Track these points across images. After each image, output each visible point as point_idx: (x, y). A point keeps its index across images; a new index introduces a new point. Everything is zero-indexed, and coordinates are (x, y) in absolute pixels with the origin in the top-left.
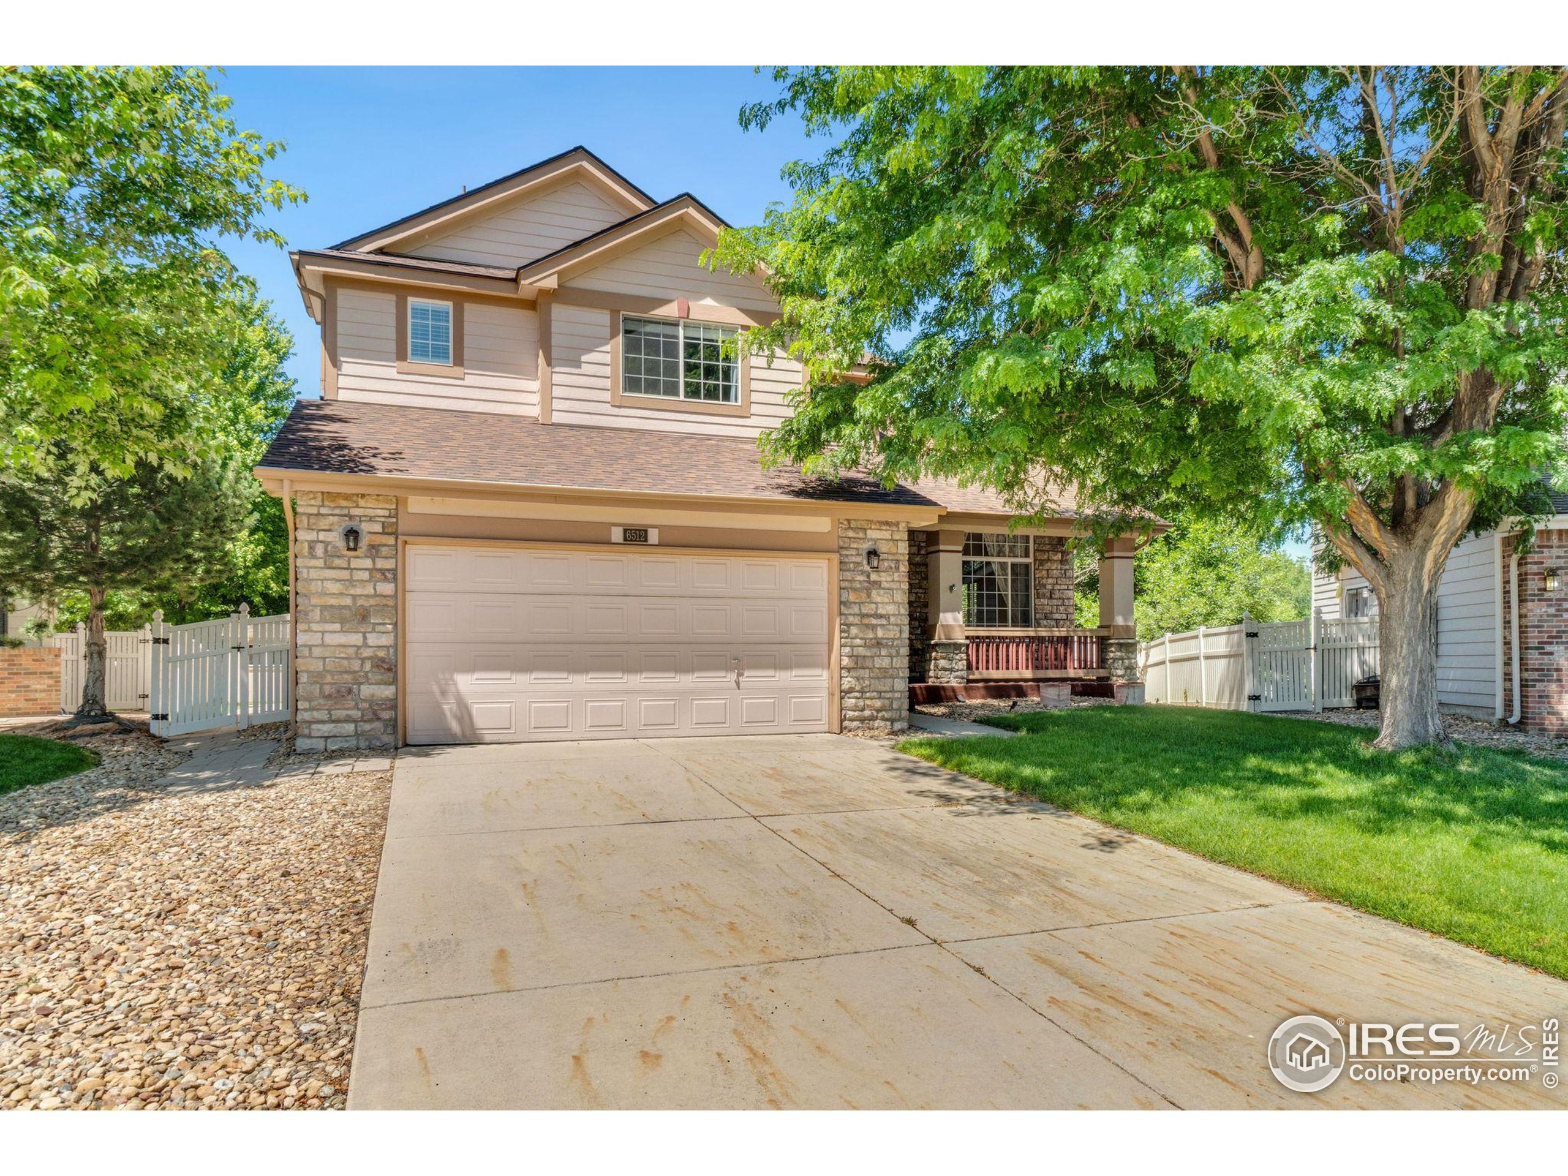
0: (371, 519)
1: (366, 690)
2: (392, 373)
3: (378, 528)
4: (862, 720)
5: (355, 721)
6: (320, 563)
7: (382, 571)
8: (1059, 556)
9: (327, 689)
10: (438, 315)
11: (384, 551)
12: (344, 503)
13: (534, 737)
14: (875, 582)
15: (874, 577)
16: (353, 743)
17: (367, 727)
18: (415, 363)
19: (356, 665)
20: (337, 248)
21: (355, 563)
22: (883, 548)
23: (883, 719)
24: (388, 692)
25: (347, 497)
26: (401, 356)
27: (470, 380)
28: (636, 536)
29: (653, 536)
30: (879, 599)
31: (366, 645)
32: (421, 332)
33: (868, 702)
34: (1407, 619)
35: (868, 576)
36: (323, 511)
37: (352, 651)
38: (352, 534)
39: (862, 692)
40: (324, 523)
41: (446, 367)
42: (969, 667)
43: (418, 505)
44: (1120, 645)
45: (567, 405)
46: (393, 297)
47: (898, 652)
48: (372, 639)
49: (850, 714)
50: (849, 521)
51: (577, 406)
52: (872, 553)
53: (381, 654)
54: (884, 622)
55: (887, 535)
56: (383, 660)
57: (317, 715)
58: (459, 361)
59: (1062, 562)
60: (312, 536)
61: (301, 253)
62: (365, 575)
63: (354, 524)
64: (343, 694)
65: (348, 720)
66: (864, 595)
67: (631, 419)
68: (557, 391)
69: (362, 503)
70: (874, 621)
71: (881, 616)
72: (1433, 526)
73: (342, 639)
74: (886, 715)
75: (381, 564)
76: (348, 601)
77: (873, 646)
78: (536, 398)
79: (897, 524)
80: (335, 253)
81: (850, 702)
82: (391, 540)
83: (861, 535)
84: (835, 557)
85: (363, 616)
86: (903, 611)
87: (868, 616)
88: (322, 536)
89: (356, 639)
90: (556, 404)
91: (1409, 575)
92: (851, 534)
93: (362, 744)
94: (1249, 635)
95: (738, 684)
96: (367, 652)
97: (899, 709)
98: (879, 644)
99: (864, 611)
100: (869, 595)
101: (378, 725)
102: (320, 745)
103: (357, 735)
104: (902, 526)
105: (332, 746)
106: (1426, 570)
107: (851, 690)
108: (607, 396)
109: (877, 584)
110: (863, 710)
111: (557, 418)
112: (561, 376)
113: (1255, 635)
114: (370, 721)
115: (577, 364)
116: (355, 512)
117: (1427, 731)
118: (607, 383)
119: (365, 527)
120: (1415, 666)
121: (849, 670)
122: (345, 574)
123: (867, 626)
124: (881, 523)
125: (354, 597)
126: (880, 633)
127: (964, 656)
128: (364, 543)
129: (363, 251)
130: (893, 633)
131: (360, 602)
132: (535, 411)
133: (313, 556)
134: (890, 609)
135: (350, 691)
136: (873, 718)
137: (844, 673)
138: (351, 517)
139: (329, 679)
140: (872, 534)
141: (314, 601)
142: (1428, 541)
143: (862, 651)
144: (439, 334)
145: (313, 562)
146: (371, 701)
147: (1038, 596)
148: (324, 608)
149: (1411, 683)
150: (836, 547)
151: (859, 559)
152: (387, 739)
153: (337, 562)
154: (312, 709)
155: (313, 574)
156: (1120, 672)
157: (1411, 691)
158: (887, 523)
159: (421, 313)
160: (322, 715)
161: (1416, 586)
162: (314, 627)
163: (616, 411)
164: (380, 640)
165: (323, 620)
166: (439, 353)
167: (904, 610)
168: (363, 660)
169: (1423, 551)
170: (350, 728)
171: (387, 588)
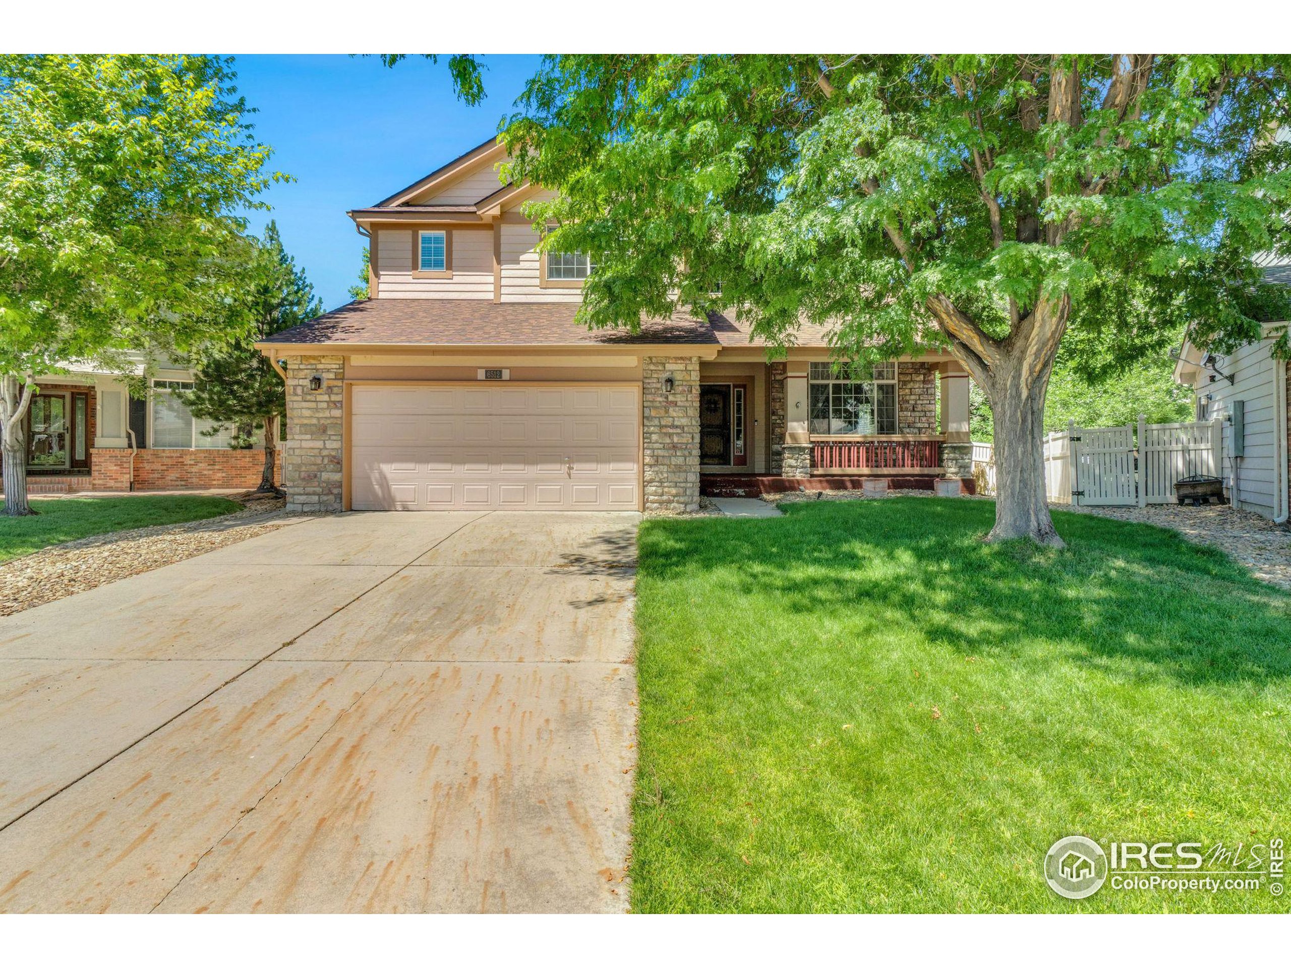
0: (328, 371)
1: (325, 476)
2: (410, 279)
3: (332, 376)
4: (661, 503)
5: (319, 495)
6: (300, 398)
7: (334, 403)
8: (922, 377)
9: (303, 474)
10: (437, 240)
11: (335, 390)
12: (313, 362)
13: (429, 508)
14: (672, 402)
15: (671, 398)
16: (317, 507)
17: (325, 498)
18: (422, 272)
19: (319, 461)
20: (378, 206)
21: (319, 398)
22: (678, 376)
23: (678, 502)
24: (337, 477)
25: (314, 358)
26: (415, 267)
27: (456, 279)
28: (494, 375)
29: (506, 374)
30: (675, 414)
31: (325, 448)
32: (426, 252)
33: (666, 490)
34: (1008, 423)
35: (667, 398)
36: (302, 367)
37: (317, 451)
38: (317, 381)
39: (661, 482)
40: (302, 374)
41: (442, 272)
42: (813, 465)
43: (357, 360)
44: (954, 448)
45: (510, 290)
46: (410, 232)
47: (690, 454)
48: (329, 444)
49: (651, 498)
50: (650, 358)
51: (518, 290)
52: (670, 381)
53: (333, 453)
54: (679, 431)
55: (682, 367)
56: (334, 457)
57: (297, 490)
58: (449, 267)
59: (924, 382)
60: (295, 382)
61: (353, 212)
62: (325, 405)
63: (317, 375)
64: (311, 477)
65: (314, 494)
66: (662, 412)
67: (553, 296)
68: (504, 282)
69: (323, 361)
70: (671, 431)
71: (677, 427)
72: (1027, 338)
73: (311, 444)
74: (682, 499)
75: (334, 398)
76: (314, 421)
77: (669, 449)
78: (491, 288)
79: (690, 359)
80: (377, 209)
81: (651, 489)
82: (339, 383)
83: (660, 368)
84: (640, 384)
85: (324, 430)
86: (694, 423)
87: (666, 426)
88: (301, 382)
89: (319, 444)
90: (504, 290)
91: (1009, 383)
92: (652, 367)
93: (323, 509)
94: (1072, 439)
95: (569, 475)
96: (325, 453)
97: (692, 495)
98: (674, 447)
99: (663, 423)
100: (667, 412)
101: (331, 497)
102: (299, 508)
103: (320, 503)
104: (694, 359)
105: (306, 509)
106: (1023, 379)
107: (651, 481)
108: (537, 282)
109: (675, 404)
110: (662, 495)
111: (504, 299)
112: (507, 271)
113: (1079, 439)
114: (327, 494)
115: (517, 262)
116: (320, 366)
117: (1028, 526)
118: (537, 273)
119: (325, 376)
120: (1015, 467)
121: (651, 466)
122: (313, 405)
123: (665, 434)
124: (677, 358)
125: (318, 419)
126: (676, 439)
127: (808, 457)
128: (324, 385)
129: (393, 206)
130: (687, 438)
131: (322, 422)
132: (491, 296)
133: (296, 394)
134: (684, 421)
135: (315, 476)
136: (669, 502)
137: (647, 468)
138: (317, 370)
139: (303, 469)
140: (668, 367)
141: (296, 421)
142: (1023, 352)
143: (661, 453)
144: (438, 252)
145: (296, 398)
146: (328, 482)
147: (901, 410)
148: (302, 425)
149: (1013, 481)
150: (641, 377)
151: (659, 385)
152: (336, 506)
153: (309, 397)
154: (294, 486)
155: (296, 405)
156: (953, 470)
157: (1013, 490)
158: (682, 358)
159: (426, 240)
160: (300, 490)
161: (1014, 393)
162: (296, 437)
163: (544, 291)
164: (333, 445)
165: (301, 433)
166: (438, 264)
167: (696, 422)
168: (323, 457)
169: (1020, 360)
170: (316, 498)
171: (337, 413)
